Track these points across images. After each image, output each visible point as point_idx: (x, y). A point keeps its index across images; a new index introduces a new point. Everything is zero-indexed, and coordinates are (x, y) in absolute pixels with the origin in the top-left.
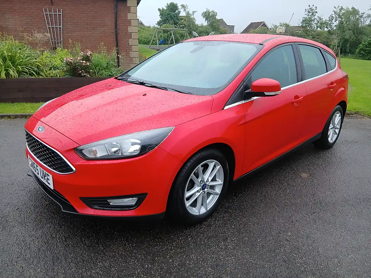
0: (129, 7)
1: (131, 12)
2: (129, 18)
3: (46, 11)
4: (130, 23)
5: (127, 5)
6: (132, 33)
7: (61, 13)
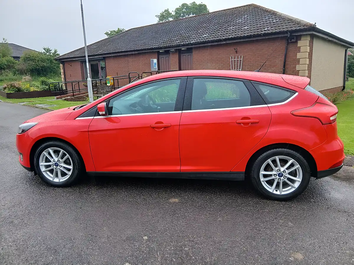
0: (300, 47)
1: (301, 52)
2: (298, 57)
3: (232, 58)
4: (299, 61)
5: (297, 45)
6: (300, 70)
7: (242, 59)
